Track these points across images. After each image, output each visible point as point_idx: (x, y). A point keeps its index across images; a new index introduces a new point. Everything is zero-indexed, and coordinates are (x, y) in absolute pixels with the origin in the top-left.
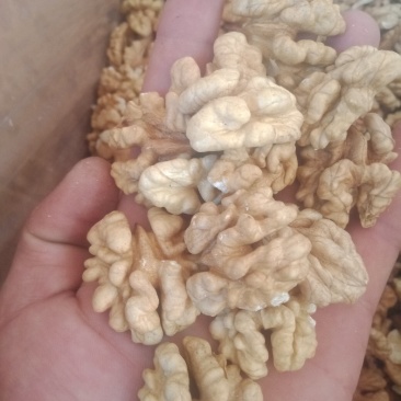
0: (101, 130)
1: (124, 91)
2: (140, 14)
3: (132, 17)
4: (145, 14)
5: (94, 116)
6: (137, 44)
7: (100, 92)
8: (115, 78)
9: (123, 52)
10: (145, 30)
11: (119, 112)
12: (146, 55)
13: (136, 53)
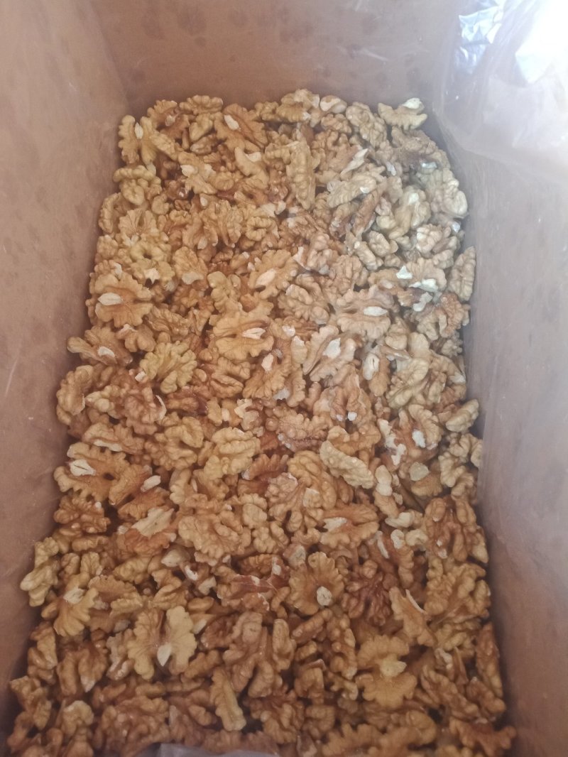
0: (99, 295)
1: (120, 258)
2: (134, 184)
3: (125, 186)
4: (138, 184)
5: (91, 283)
6: (131, 213)
7: (96, 260)
8: (111, 245)
9: (116, 221)
10: (138, 199)
11: (117, 276)
12: (141, 223)
13: (131, 222)
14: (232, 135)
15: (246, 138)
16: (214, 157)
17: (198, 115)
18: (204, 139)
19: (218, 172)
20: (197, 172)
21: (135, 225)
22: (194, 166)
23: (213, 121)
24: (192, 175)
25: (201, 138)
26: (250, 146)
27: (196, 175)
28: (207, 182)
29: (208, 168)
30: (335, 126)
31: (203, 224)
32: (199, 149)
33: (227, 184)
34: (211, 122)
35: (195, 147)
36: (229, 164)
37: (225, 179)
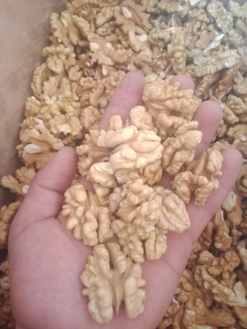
0: (25, 144)
1: (42, 114)
2: (55, 58)
3: (49, 59)
4: (59, 58)
5: (21, 132)
6: (52, 79)
8: (36, 104)
9: (42, 85)
10: (59, 69)
11: (39, 130)
12: (59, 87)
13: (52, 86)
14: (127, 22)
15: (137, 24)
16: (113, 37)
17: (102, 7)
18: (107, 25)
19: (116, 48)
20: (101, 48)
21: (55, 89)
22: (99, 44)
23: (113, 12)
24: (97, 50)
25: (104, 24)
26: (139, 30)
27: (100, 50)
28: (108, 56)
29: (109, 45)
30: (199, 17)
31: (105, 89)
32: (103, 32)
33: (123, 58)
34: (112, 13)
35: (100, 30)
36: (124, 43)
37: (121, 54)
